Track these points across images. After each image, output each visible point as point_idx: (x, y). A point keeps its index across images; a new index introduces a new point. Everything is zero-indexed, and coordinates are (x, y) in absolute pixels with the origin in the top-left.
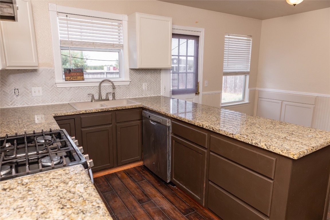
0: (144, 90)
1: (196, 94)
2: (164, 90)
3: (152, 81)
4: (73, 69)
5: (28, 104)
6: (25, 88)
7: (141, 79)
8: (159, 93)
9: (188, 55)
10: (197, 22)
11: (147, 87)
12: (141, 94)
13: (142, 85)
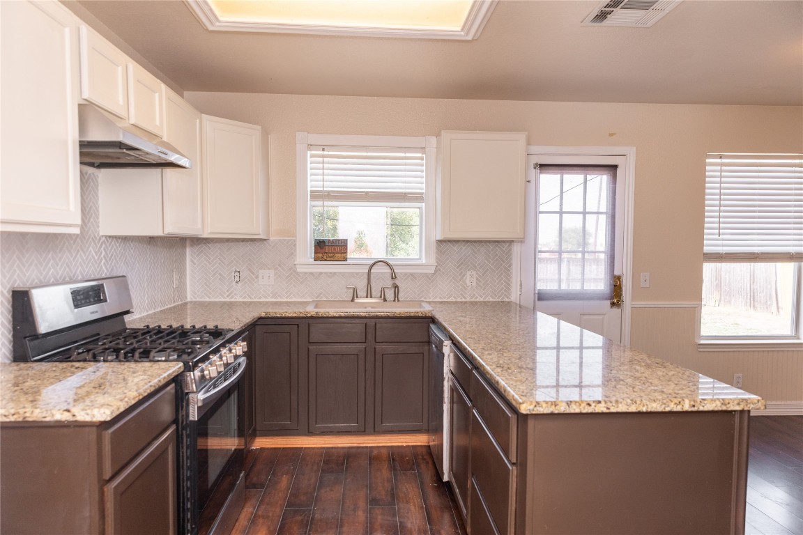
0: (468, 286)
1: (613, 304)
2: (518, 291)
3: (491, 268)
4: (329, 240)
5: (251, 298)
6: (250, 270)
7: (462, 263)
8: (505, 295)
9: (587, 211)
10: (611, 135)
11: (477, 279)
12: (461, 295)
13: (465, 275)
